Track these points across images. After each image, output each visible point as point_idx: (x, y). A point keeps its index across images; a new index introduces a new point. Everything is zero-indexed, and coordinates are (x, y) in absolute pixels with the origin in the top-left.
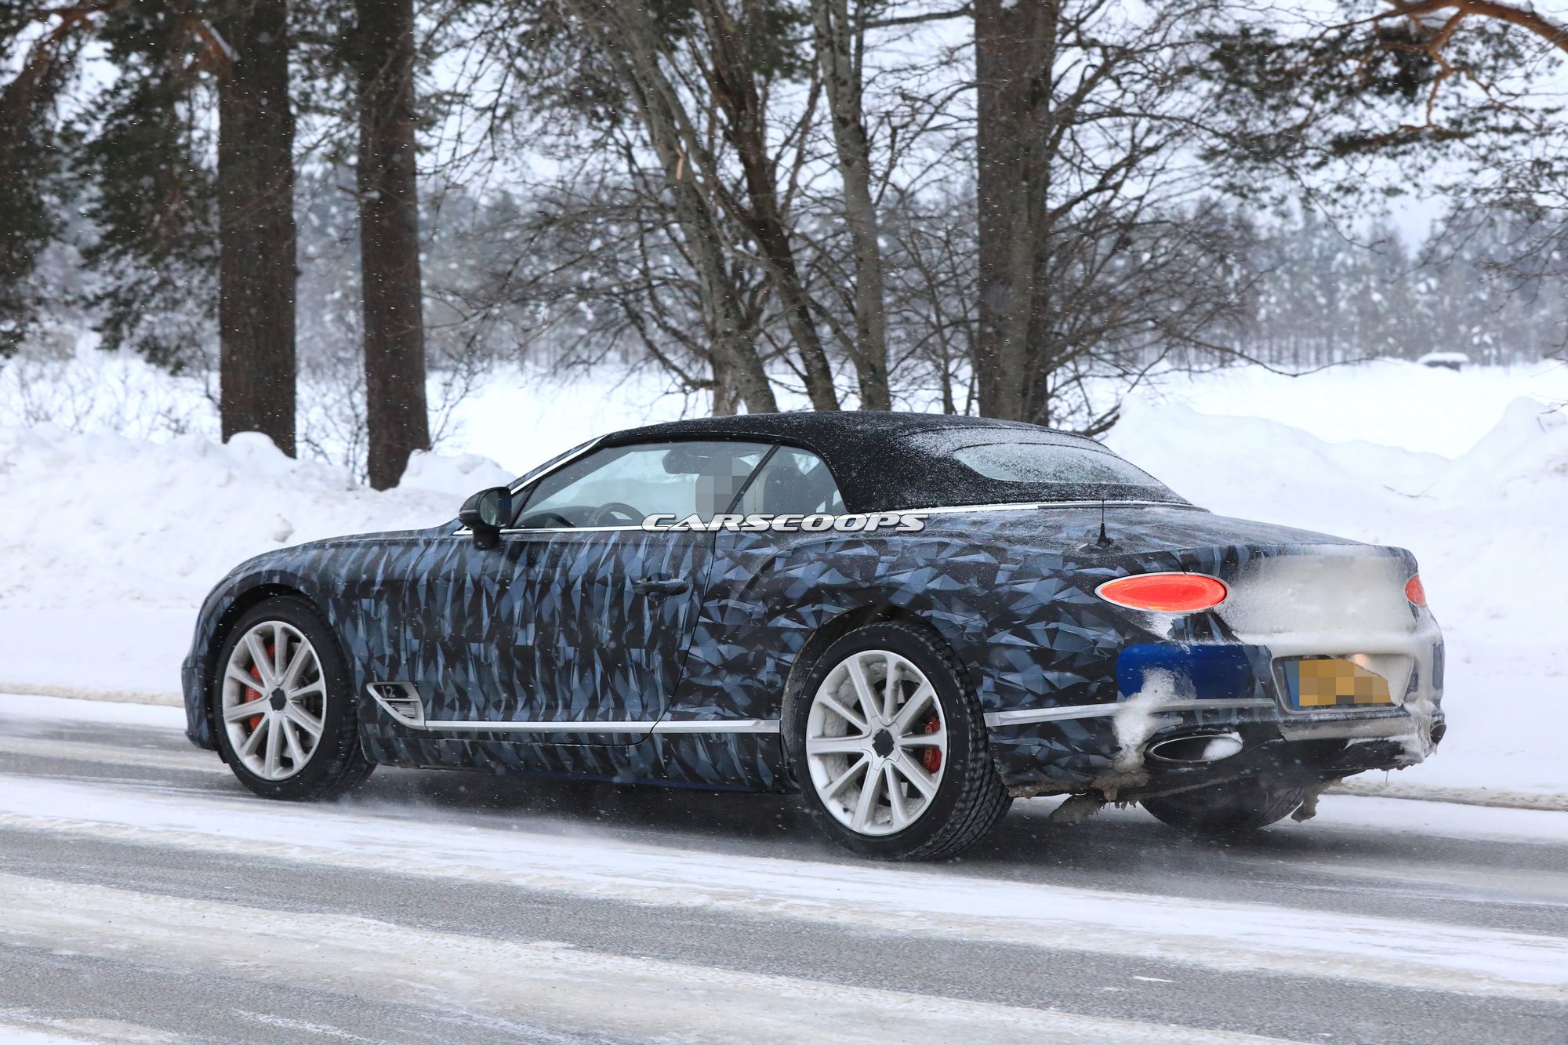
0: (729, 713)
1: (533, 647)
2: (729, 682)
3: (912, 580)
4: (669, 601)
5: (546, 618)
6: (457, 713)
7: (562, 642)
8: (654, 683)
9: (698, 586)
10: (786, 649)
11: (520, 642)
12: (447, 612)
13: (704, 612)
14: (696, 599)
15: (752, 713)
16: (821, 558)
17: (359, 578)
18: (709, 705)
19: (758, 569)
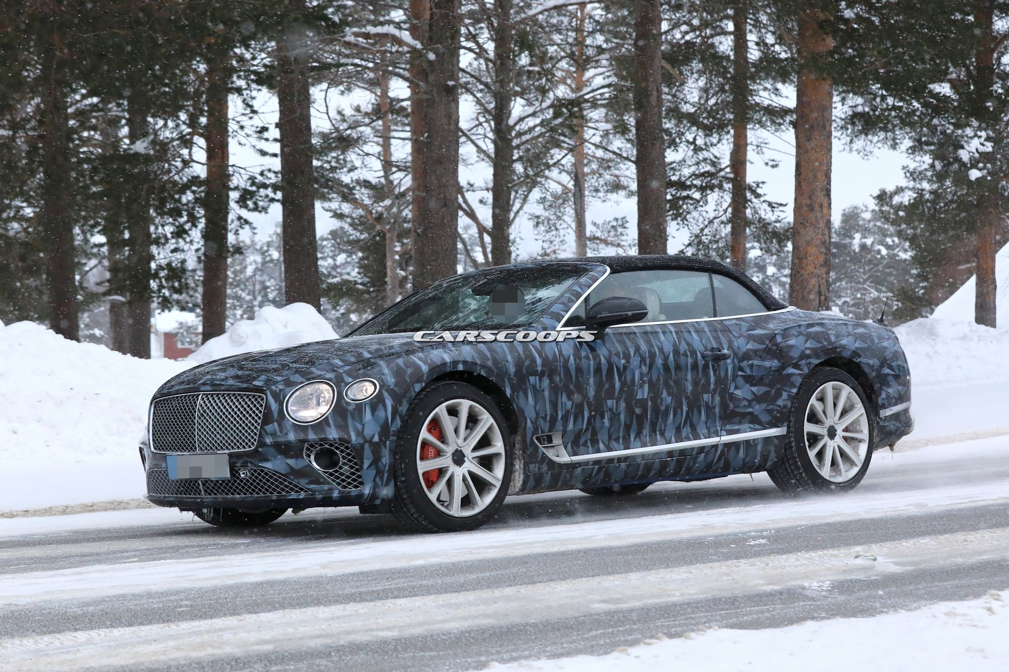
0: (757, 427)
1: (647, 399)
2: (757, 409)
3: (848, 343)
4: (722, 364)
5: (654, 379)
7: (665, 394)
8: (714, 413)
9: (735, 354)
10: (793, 385)
11: (639, 396)
12: (591, 381)
13: (741, 369)
14: (736, 361)
15: (772, 425)
16: (800, 334)
17: (524, 362)
18: (744, 423)
19: (767, 342)
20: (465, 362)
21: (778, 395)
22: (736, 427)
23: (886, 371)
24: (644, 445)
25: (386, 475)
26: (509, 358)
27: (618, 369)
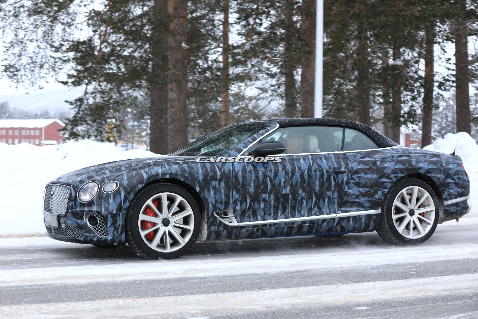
0: (362, 209)
1: (289, 194)
2: (362, 200)
3: (424, 166)
4: (340, 176)
5: (294, 183)
6: (252, 219)
7: (301, 191)
8: (334, 202)
9: (349, 171)
10: (386, 188)
11: (284, 192)
12: (252, 184)
13: (352, 179)
14: (349, 175)
15: (371, 208)
16: (393, 161)
17: (209, 174)
18: (354, 207)
19: (371, 165)
20: (171, 174)
21: (376, 192)
22: (348, 209)
23: (449, 180)
24: (287, 217)
25: (120, 231)
26: (200, 172)
27: (270, 178)
